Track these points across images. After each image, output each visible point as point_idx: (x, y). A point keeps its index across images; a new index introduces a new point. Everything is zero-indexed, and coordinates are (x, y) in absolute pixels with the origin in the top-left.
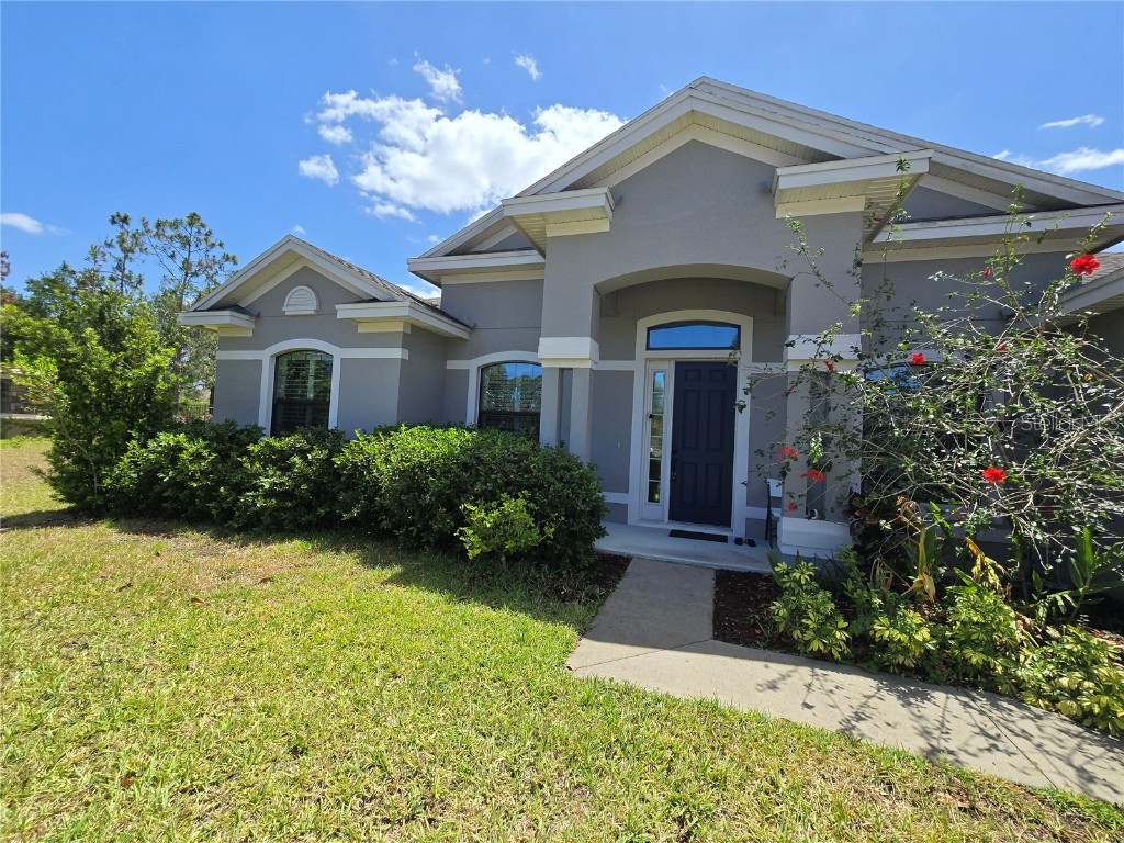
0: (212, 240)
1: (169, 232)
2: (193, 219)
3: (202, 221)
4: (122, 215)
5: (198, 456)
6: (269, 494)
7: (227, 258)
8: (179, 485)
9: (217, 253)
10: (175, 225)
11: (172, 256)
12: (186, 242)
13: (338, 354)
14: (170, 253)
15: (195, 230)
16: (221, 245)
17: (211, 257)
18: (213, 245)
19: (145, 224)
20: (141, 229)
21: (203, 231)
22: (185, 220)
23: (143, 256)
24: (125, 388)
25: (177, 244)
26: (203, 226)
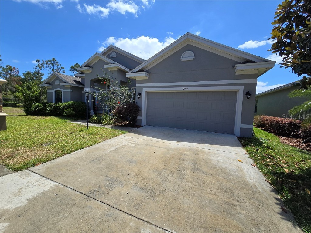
0: (58, 64)
1: (49, 63)
2: (54, 59)
3: (56, 60)
4: (38, 60)
5: (41, 106)
6: (49, 110)
7: (62, 68)
8: (38, 110)
9: (59, 67)
10: (50, 61)
11: (50, 68)
12: (53, 65)
13: (63, 91)
14: (50, 67)
15: (54, 62)
16: (60, 65)
17: (58, 68)
18: (58, 65)
19: (43, 61)
20: (43, 63)
21: (56, 62)
22: (52, 60)
23: (44, 69)
24: (32, 97)
25: (51, 65)
26: (56, 61)
